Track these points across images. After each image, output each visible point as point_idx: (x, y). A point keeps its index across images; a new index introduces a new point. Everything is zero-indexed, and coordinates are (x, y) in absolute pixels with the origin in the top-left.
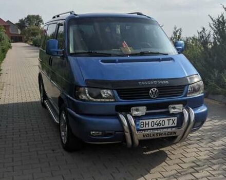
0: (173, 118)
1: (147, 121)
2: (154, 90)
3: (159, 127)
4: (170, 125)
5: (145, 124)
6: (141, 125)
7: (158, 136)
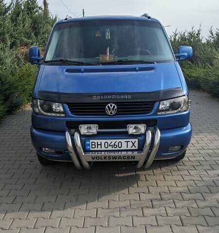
0: (133, 140)
1: (99, 141)
2: (111, 105)
3: (114, 149)
4: (129, 148)
5: (96, 145)
6: (92, 145)
7: (112, 160)
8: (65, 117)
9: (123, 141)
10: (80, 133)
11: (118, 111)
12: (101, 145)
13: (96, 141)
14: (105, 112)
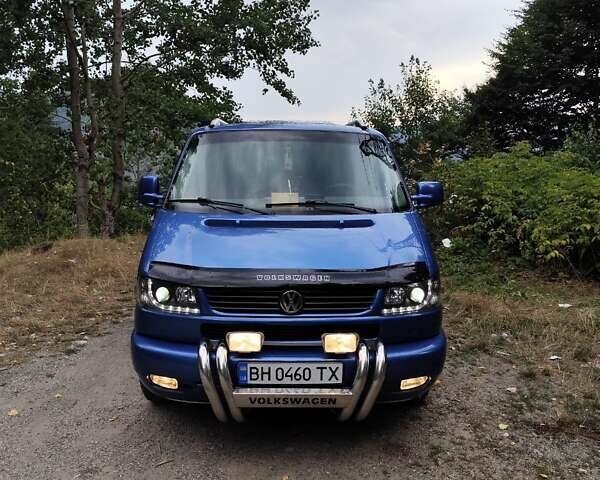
0: (334, 366)
1: (265, 366)
2: (291, 294)
3: (294, 382)
4: (326, 381)
5: (260, 373)
6: (251, 373)
7: (290, 405)
8: (201, 314)
9: (313, 367)
10: (227, 348)
11: (304, 306)
12: (269, 373)
13: (259, 366)
14: (279, 306)
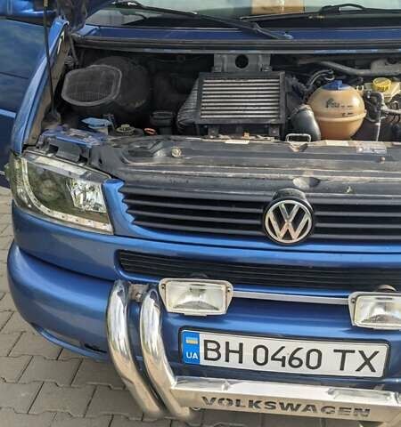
0: (369, 349)
1: (234, 341)
2: (289, 207)
3: (288, 369)
5: (223, 351)
6: (206, 349)
7: (278, 411)
9: (326, 347)
10: (161, 305)
11: (315, 230)
12: (240, 352)
13: (222, 339)
14: (261, 227)
